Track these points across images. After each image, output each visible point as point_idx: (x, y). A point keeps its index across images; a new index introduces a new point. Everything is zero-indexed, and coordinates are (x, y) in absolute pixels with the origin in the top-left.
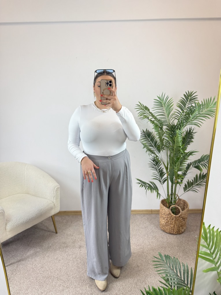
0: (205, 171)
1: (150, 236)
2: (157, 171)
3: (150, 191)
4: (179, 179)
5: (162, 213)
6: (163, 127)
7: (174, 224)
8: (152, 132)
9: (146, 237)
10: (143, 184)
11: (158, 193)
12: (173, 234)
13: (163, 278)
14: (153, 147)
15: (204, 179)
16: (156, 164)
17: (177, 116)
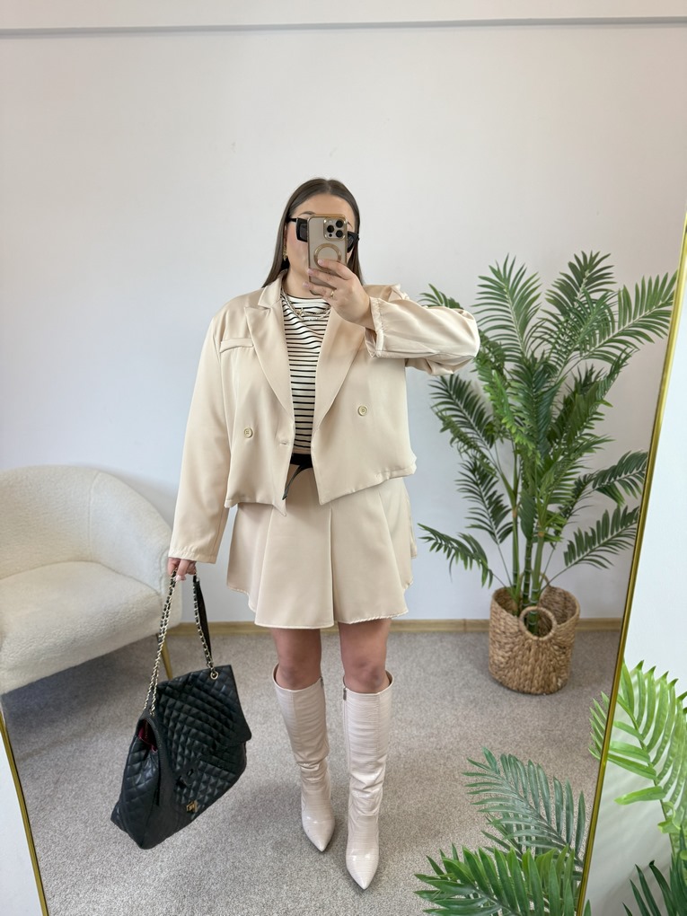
0: (630, 502)
1: (459, 698)
2: (484, 502)
3: (461, 562)
4: (550, 526)
5: (498, 631)
6: (506, 366)
7: (534, 662)
8: (469, 383)
9: (446, 703)
10: (439, 541)
11: (486, 570)
12: (530, 693)
13: (496, 823)
14: (473, 428)
15: (627, 526)
16: (479, 482)
17: (549, 332)
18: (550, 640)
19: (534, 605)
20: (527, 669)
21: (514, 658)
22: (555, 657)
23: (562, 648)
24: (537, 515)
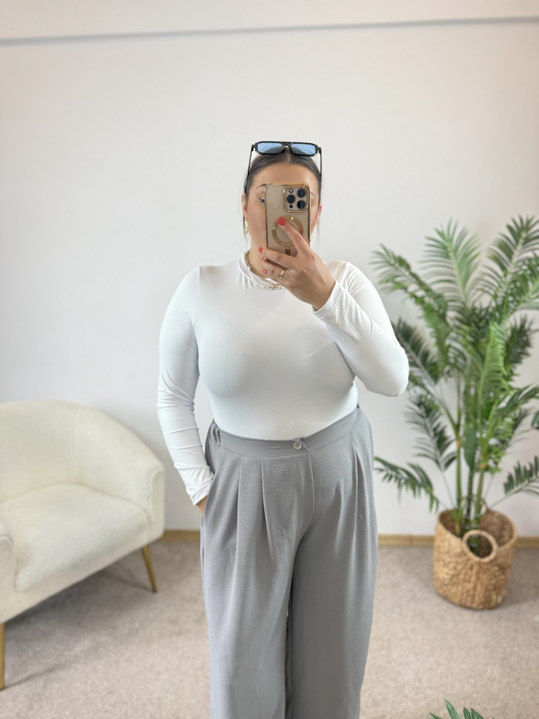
1: (407, 611)
2: (429, 433)
3: (410, 492)
6: (448, 315)
7: (475, 580)
8: (416, 328)
9: (395, 615)
10: (390, 472)
11: (433, 499)
12: (470, 608)
14: (419, 367)
16: (425, 415)
17: (488, 284)
18: (491, 562)
19: (476, 529)
20: (470, 586)
21: (458, 575)
22: (495, 577)
23: (502, 568)
24: (480, 448)
